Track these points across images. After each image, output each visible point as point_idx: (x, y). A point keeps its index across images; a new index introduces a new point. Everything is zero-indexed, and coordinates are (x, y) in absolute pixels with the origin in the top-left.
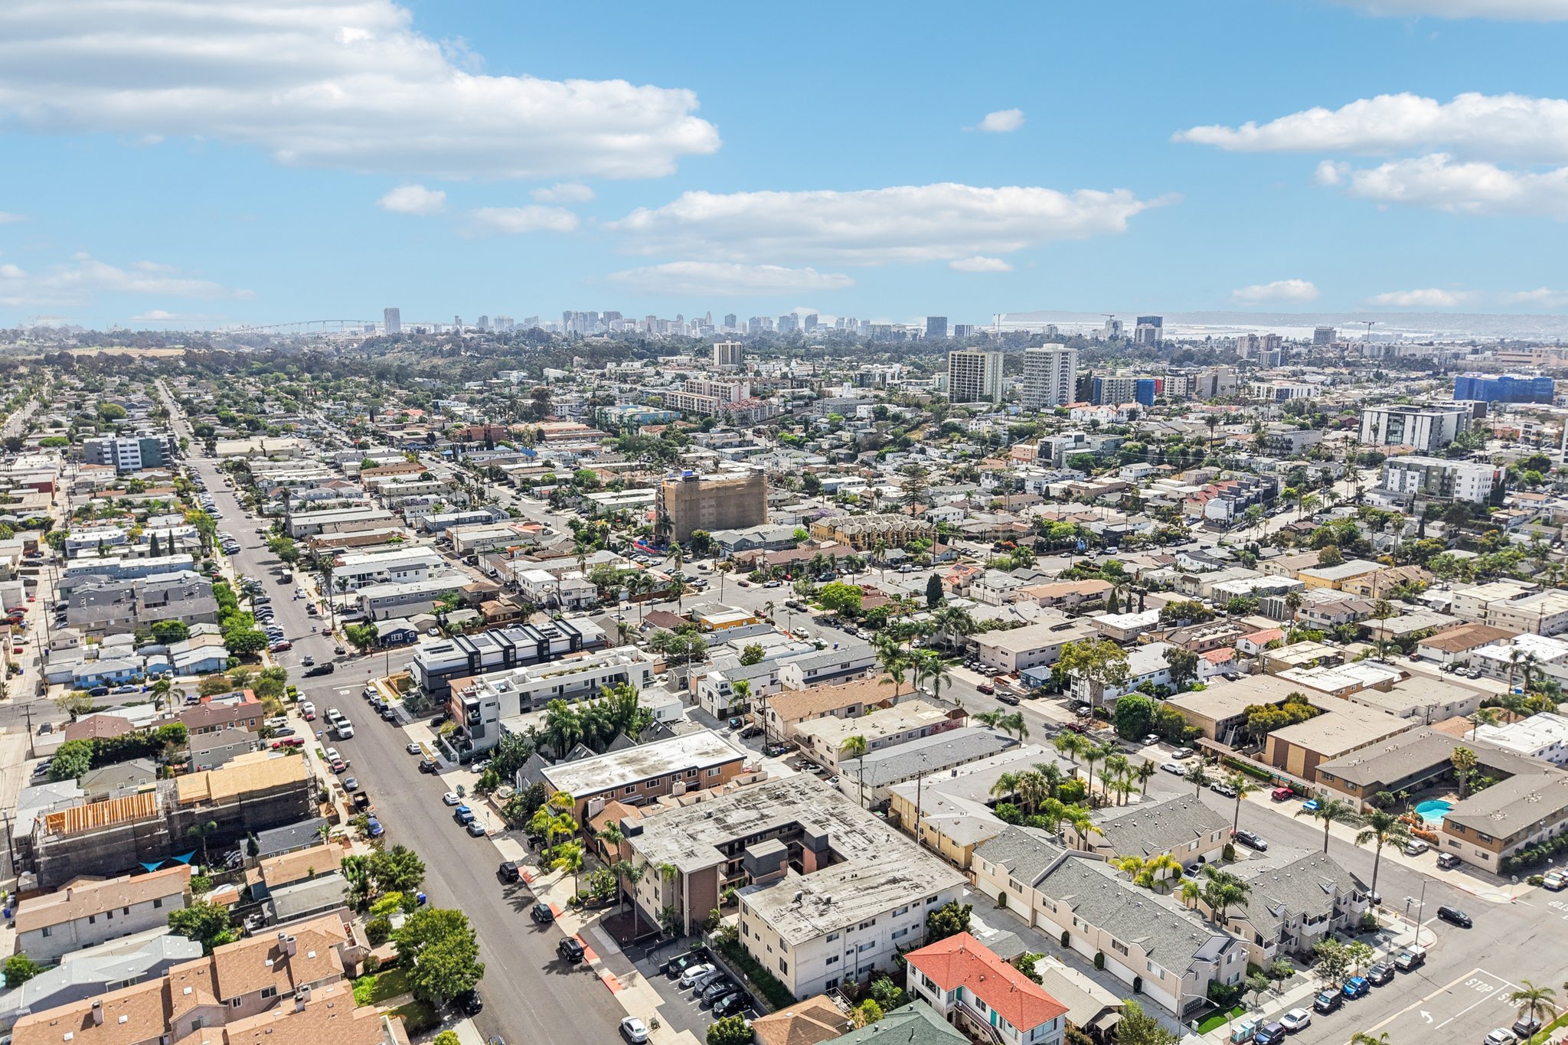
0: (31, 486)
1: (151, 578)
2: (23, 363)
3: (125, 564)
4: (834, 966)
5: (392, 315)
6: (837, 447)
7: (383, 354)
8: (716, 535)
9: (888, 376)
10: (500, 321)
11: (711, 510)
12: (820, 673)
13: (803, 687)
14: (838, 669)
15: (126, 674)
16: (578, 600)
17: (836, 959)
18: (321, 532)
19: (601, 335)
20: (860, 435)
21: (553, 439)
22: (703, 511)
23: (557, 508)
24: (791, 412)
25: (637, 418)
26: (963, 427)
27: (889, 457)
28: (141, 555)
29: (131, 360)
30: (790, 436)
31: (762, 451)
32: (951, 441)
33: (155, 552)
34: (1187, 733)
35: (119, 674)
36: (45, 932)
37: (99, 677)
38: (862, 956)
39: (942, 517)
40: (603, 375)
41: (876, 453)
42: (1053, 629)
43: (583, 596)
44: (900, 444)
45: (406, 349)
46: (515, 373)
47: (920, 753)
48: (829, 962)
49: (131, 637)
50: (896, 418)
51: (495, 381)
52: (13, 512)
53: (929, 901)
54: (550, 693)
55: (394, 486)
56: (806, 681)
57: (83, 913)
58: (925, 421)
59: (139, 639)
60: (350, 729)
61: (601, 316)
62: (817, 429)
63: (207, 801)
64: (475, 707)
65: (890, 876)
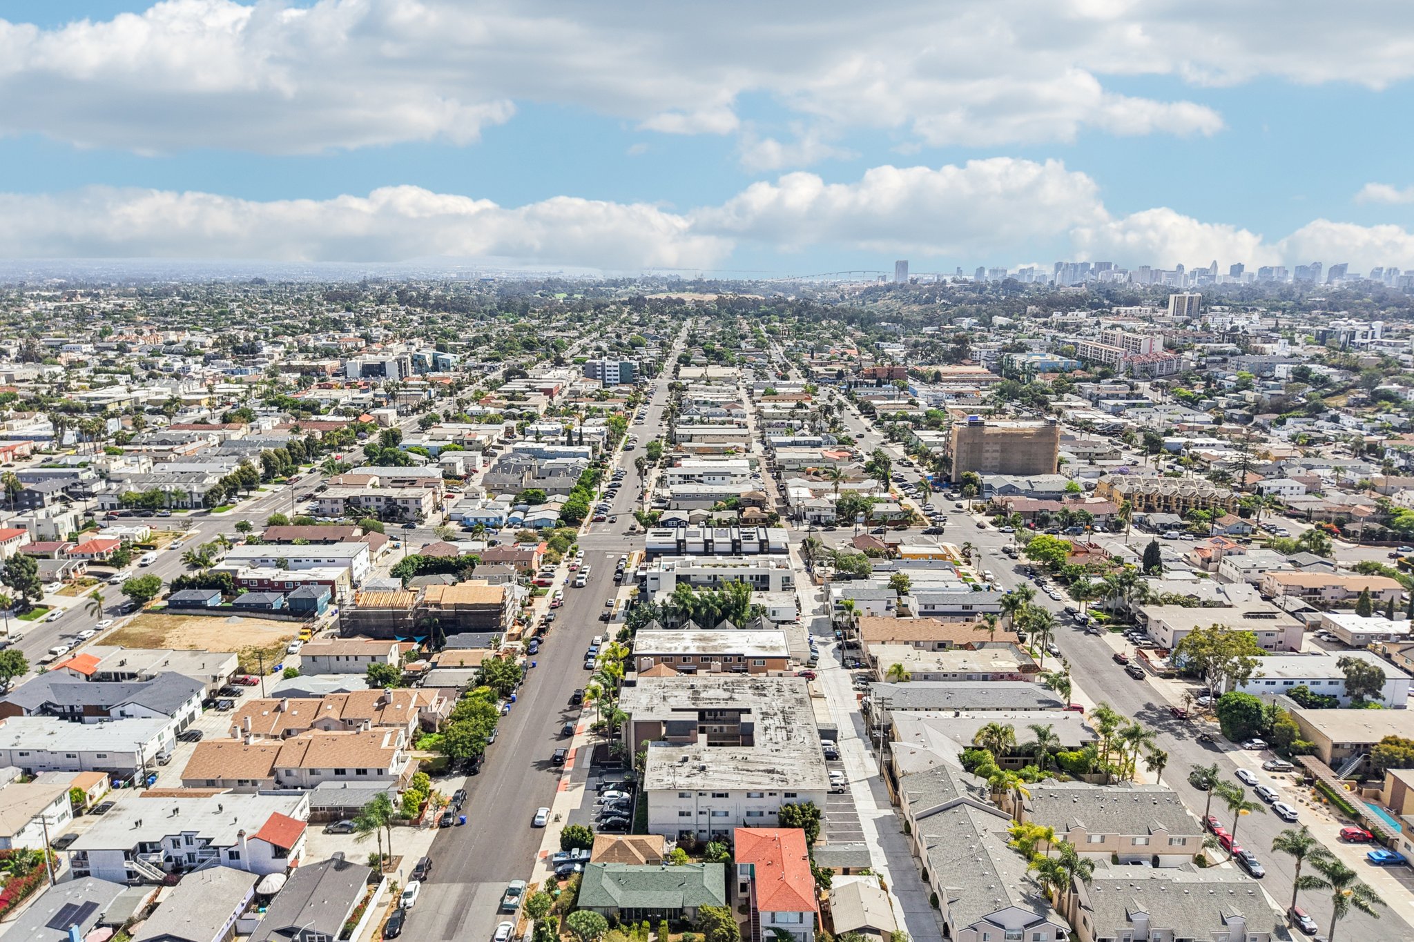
0: (541, 390)
1: (559, 460)
2: (613, 303)
3: (547, 448)
4: (685, 819)
5: (902, 266)
6: (1236, 407)
7: (876, 301)
8: (988, 479)
9: (1358, 334)
10: (994, 271)
11: (997, 455)
12: (937, 609)
13: (917, 616)
14: (959, 609)
15: (492, 520)
16: (819, 517)
17: (689, 814)
18: (690, 441)
19: (1080, 285)
20: (1266, 396)
21: (950, 381)
22: (987, 455)
23: (893, 441)
24: (1204, 367)
25: (1035, 365)
26: (1402, 395)
27: (1290, 421)
28: (563, 443)
29: (683, 302)
30: (1189, 392)
31: (1148, 405)
32: (1379, 410)
33: (570, 443)
34: (1296, 747)
35: (488, 519)
36: (314, 658)
37: (476, 519)
38: (714, 820)
39: (1273, 490)
40: (1045, 324)
41: (1276, 416)
42: (1247, 615)
43: (823, 513)
44: (1310, 409)
45: (895, 297)
46: (967, 320)
47: (950, 692)
48: (681, 814)
49: (512, 497)
50: (1323, 381)
51: (948, 326)
52: (519, 407)
53: (787, 795)
54: (706, 579)
55: (773, 411)
56: (921, 614)
57: (334, 653)
58: (1354, 387)
59: (516, 499)
60: (583, 581)
61: (1092, 266)
62: (1220, 387)
63: (438, 605)
64: (644, 578)
65: (770, 767)
